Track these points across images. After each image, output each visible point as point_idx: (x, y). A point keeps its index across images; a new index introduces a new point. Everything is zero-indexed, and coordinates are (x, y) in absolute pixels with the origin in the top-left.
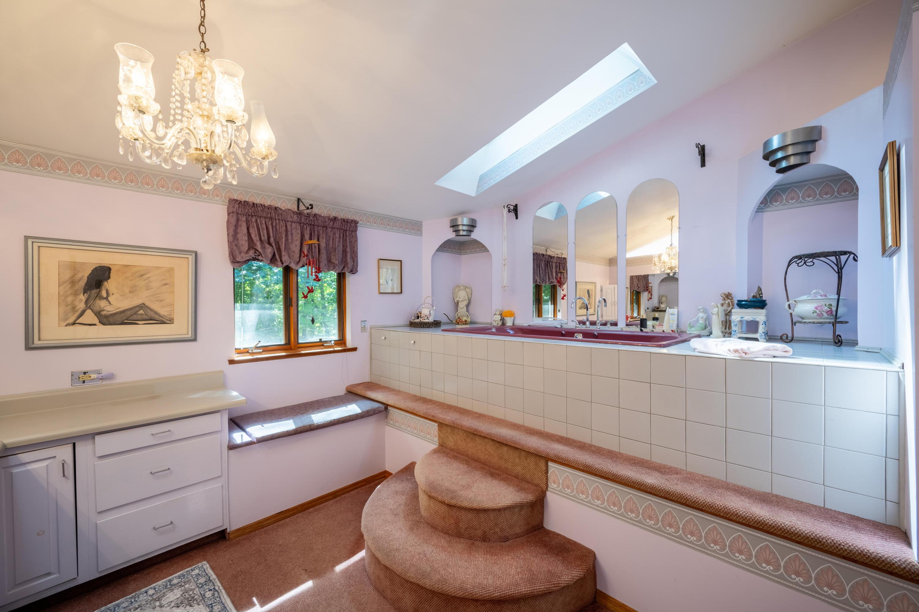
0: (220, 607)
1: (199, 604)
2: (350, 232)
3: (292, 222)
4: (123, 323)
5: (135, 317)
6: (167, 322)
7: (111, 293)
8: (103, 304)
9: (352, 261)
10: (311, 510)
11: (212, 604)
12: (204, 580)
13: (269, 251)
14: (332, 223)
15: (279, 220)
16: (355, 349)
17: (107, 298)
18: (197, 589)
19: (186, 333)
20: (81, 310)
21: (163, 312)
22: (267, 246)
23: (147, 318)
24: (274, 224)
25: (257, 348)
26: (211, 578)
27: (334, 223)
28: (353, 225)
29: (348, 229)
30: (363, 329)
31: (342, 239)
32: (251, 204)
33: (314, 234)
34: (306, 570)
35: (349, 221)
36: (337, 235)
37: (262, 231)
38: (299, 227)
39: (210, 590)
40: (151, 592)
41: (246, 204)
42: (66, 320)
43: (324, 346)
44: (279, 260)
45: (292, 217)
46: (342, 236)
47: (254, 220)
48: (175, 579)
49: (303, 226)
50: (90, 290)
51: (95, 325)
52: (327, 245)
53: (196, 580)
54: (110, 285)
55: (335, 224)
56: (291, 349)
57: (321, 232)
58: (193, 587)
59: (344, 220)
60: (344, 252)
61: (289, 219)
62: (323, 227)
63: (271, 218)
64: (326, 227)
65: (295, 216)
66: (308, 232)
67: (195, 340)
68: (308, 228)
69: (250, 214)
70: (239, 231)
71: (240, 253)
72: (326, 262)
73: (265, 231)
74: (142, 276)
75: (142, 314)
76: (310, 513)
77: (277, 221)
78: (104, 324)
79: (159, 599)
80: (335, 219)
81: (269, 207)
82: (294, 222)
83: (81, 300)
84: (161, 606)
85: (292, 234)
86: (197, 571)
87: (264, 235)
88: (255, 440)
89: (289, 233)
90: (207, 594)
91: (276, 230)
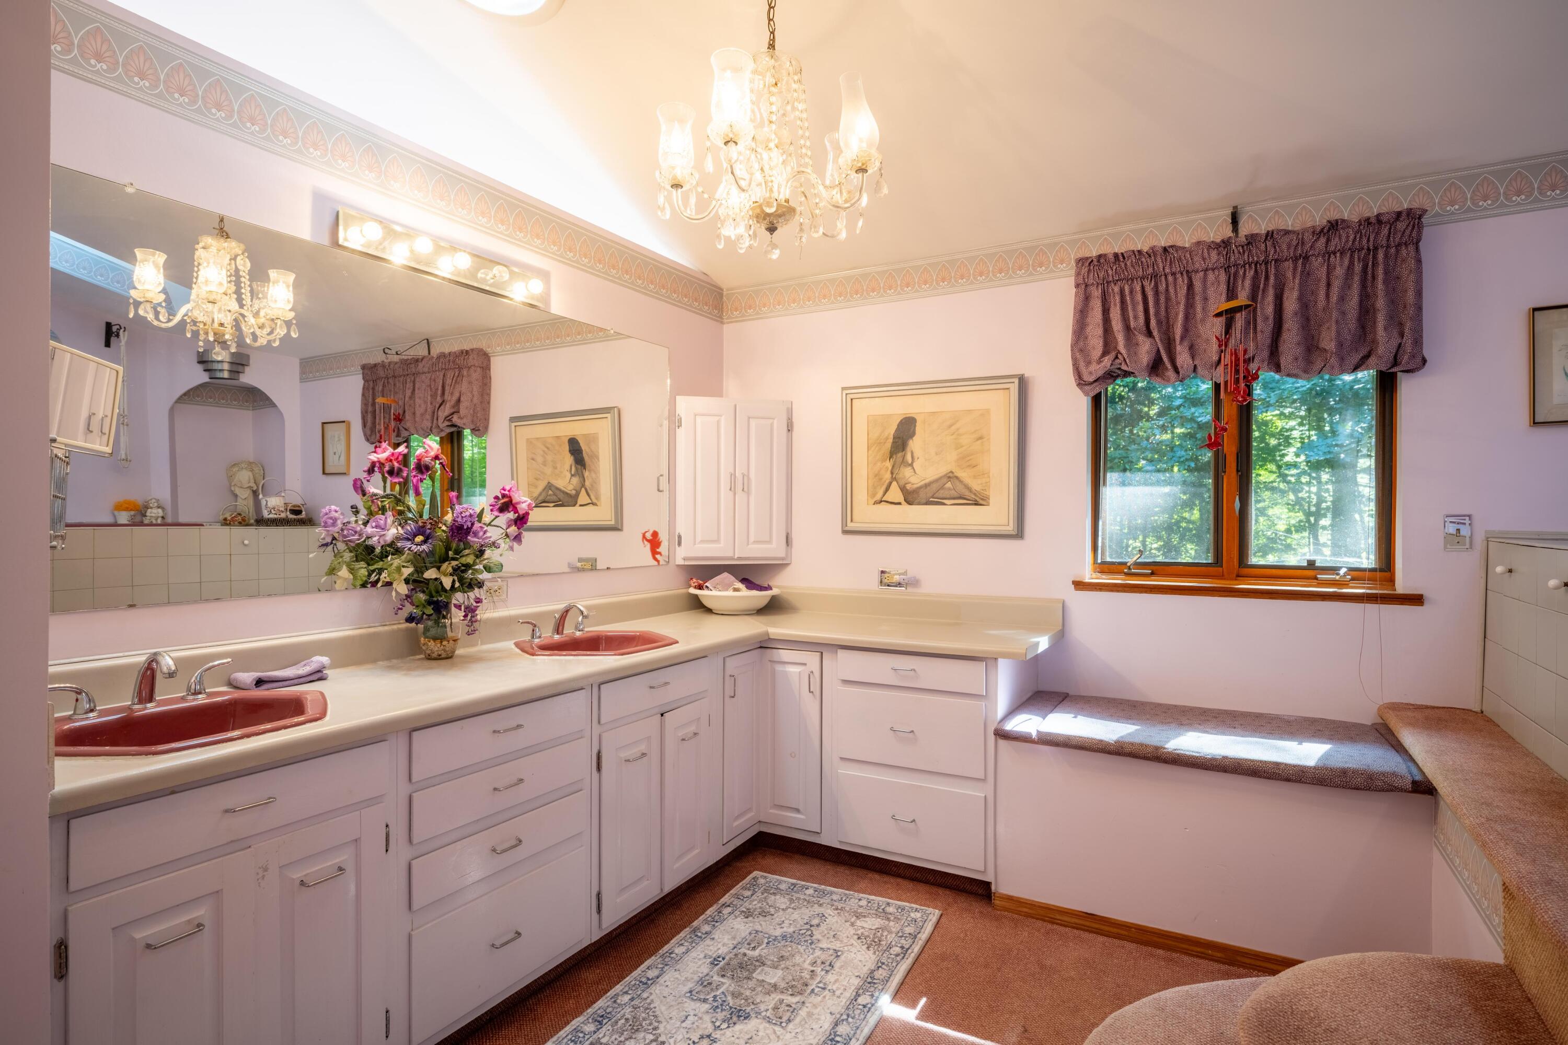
0: (885, 974)
1: (875, 953)
2: (1393, 250)
3: (1206, 270)
4: (928, 503)
5: (941, 493)
6: (981, 502)
7: (916, 455)
8: (907, 473)
9: (1395, 333)
10: (1160, 952)
11: (883, 964)
12: (912, 931)
13: (1145, 350)
14: (1323, 240)
15: (1173, 274)
16: (1416, 600)
17: (911, 465)
18: (894, 935)
19: (1006, 523)
20: (887, 482)
21: (976, 485)
22: (1141, 338)
23: (956, 495)
24: (1162, 287)
25: (1138, 565)
26: (919, 935)
27: (1328, 241)
28: (1401, 226)
29: (1384, 243)
30: (1455, 540)
31: (1357, 279)
32: (1111, 257)
33: (1266, 285)
34: (1026, 1031)
35: (1384, 219)
36: (1339, 271)
37: (1134, 309)
38: (1223, 277)
39: (902, 947)
40: (863, 903)
41: (1102, 261)
42: (874, 495)
43: (1316, 579)
44: (1169, 366)
45: (1204, 259)
46: (1358, 267)
47: (1117, 289)
48: (893, 905)
49: (1236, 274)
50: (896, 454)
51: (899, 504)
52: (1305, 305)
53: (906, 924)
54: (915, 444)
55: (1333, 243)
56: (1221, 577)
57: (1289, 274)
58: (894, 930)
59: (1368, 220)
60: (1366, 312)
61: (1197, 266)
62: (1295, 259)
63: (1155, 276)
64: (1306, 258)
65: (1214, 254)
66: (1248, 283)
67: (1019, 534)
68: (1250, 274)
69: (1111, 279)
70: (1089, 320)
71: (1088, 363)
72: (1298, 351)
73: (1140, 308)
74: (950, 426)
75: (949, 489)
76: (1152, 955)
77: (1170, 278)
78: (910, 504)
79: (859, 916)
80: (1334, 226)
81: (1152, 253)
82: (1213, 270)
83: (887, 468)
84: (852, 924)
85: (1206, 299)
86: (918, 915)
87: (1136, 317)
88: (1034, 734)
89: (1198, 299)
90: (894, 948)
91: (1168, 299)
